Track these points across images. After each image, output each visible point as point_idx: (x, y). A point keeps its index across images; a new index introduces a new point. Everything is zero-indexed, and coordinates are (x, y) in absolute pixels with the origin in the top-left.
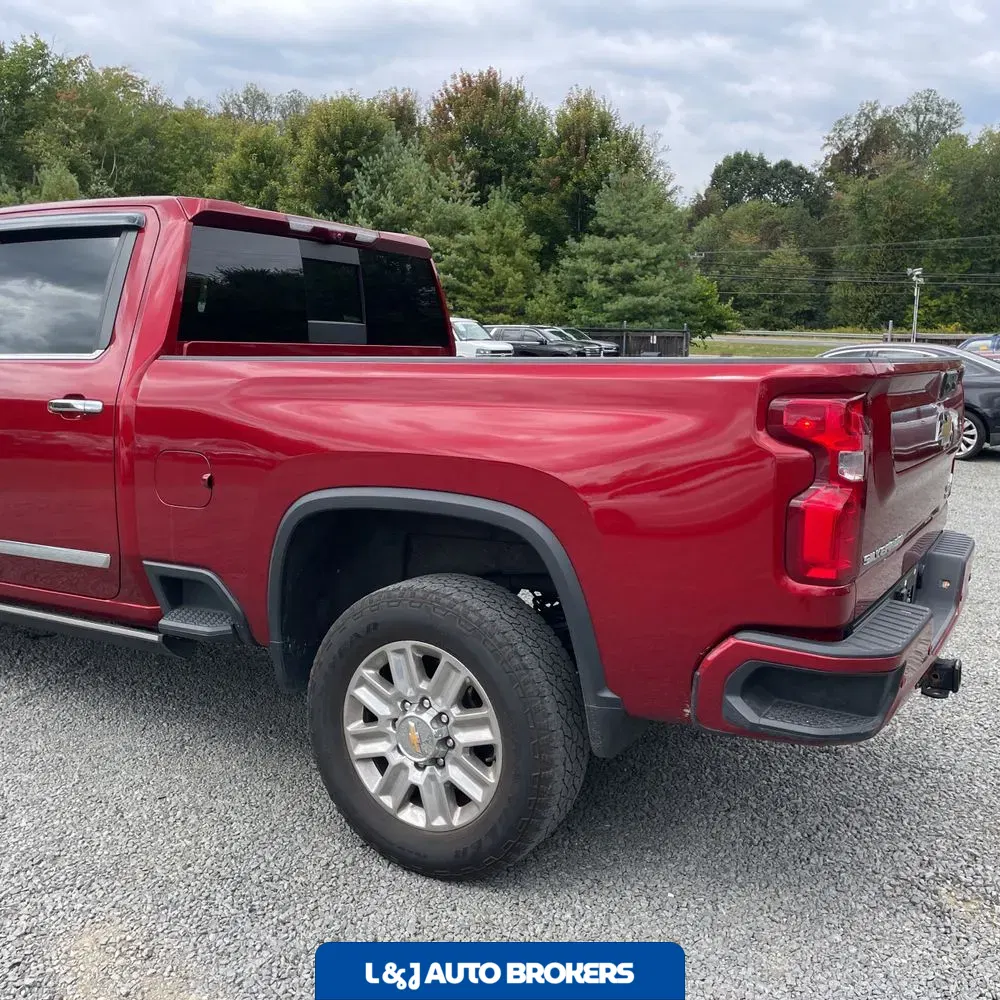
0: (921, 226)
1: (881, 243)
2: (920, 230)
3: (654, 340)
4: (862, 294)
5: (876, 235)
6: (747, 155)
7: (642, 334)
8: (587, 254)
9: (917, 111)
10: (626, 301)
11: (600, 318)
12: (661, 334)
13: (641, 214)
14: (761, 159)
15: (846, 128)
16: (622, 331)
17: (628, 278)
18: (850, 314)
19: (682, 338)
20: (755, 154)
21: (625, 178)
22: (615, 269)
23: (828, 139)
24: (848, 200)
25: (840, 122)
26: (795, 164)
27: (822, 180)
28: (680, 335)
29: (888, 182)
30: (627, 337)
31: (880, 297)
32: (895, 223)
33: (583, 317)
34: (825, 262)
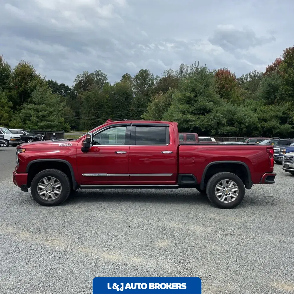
0: (102, 105)
1: (92, 109)
2: (102, 106)
3: (54, 134)
4: (89, 122)
5: (91, 107)
6: (52, 81)
7: (50, 133)
8: (30, 109)
9: (96, 75)
10: (44, 123)
11: (36, 128)
12: (56, 132)
13: (46, 99)
14: (56, 82)
15: (80, 77)
16: (44, 131)
17: (43, 116)
18: (86, 127)
19: (62, 134)
20: (54, 81)
21: (40, 89)
22: (40, 114)
23: (75, 79)
24: (83, 97)
25: (78, 75)
26: (66, 85)
27: (73, 91)
28: (62, 133)
29: (93, 93)
30: (46, 133)
31: (93, 123)
32: (96, 104)
33: (31, 127)
34: (77, 113)
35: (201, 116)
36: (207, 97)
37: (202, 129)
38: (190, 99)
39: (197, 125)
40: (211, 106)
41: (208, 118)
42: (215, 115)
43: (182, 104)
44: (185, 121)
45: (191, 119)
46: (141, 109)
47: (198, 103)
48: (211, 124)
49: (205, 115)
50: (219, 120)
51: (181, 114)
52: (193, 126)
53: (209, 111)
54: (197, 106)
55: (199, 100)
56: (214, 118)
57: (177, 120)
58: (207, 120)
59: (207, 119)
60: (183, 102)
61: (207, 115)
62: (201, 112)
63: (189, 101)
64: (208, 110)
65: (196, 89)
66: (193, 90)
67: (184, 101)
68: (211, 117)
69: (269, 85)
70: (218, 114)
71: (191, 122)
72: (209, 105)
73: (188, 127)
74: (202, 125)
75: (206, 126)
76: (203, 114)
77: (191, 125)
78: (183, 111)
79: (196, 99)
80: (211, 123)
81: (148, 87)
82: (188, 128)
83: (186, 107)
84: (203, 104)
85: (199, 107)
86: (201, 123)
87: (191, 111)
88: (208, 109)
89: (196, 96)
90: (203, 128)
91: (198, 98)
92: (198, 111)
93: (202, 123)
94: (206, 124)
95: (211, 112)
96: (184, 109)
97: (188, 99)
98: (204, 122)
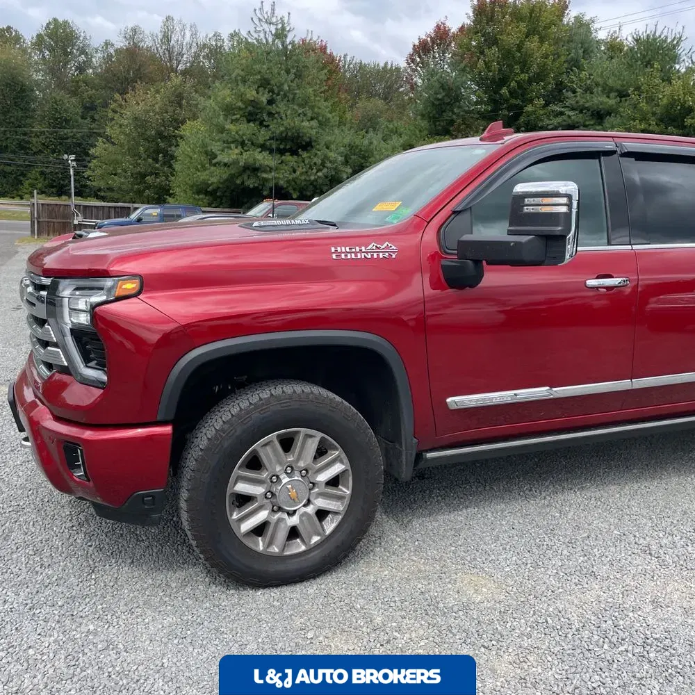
35: (288, 157)
36: (300, 105)
37: (292, 192)
38: (258, 109)
39: (281, 183)
40: (313, 132)
41: (306, 162)
42: (326, 157)
43: (237, 120)
44: (248, 168)
45: (266, 163)
46: (65, 131)
47: (279, 120)
48: (315, 180)
49: (297, 154)
50: (335, 169)
51: (236, 148)
52: (271, 184)
53: (308, 146)
54: (276, 128)
55: (282, 111)
56: (323, 164)
57: (225, 165)
58: (304, 170)
59: (305, 165)
60: (238, 116)
61: (305, 155)
62: (288, 147)
63: (253, 114)
64: (307, 143)
65: (272, 82)
66: (264, 84)
67: (241, 112)
68: (315, 160)
69: (442, 87)
70: (332, 155)
71: (265, 171)
72: (308, 128)
73: (256, 185)
74: (293, 183)
75: (303, 183)
76: (294, 153)
77: (266, 180)
78: (240, 140)
79: (273, 109)
80: (316, 177)
81: (76, 70)
82: (258, 187)
83: (247, 129)
84: (292, 124)
85: (281, 133)
86: (291, 177)
87: (261, 141)
88: (305, 138)
89: (270, 102)
90: (294, 189)
91: (277, 106)
92: (281, 144)
93: (294, 175)
94: (303, 178)
95: (312, 147)
96: (243, 135)
97: (250, 108)
98: (298, 173)
